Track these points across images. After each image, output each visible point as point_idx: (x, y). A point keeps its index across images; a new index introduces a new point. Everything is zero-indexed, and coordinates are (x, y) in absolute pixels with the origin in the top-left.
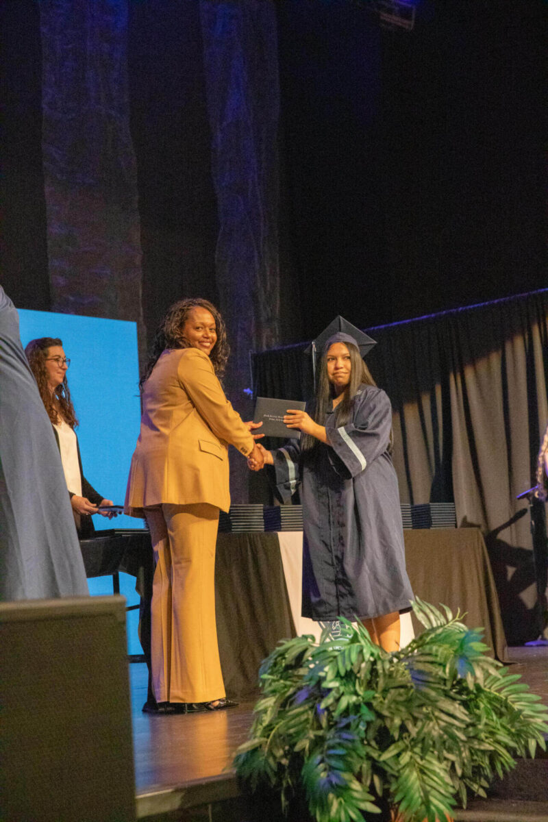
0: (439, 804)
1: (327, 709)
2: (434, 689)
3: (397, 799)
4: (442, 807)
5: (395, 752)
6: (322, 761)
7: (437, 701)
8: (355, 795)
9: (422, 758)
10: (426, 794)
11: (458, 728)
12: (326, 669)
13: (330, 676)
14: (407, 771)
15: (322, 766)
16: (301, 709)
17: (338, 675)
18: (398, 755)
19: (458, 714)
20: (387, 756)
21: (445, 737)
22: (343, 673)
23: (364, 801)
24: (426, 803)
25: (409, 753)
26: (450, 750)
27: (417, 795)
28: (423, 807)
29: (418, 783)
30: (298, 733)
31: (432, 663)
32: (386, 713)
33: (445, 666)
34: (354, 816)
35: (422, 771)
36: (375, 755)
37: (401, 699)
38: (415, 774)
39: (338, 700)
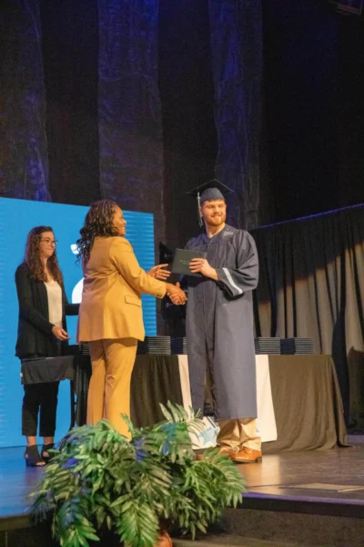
0: (147, 536)
1: (79, 472)
2: (145, 461)
3: (120, 532)
4: (149, 538)
5: (121, 501)
6: (69, 506)
7: (151, 470)
8: (85, 528)
9: (139, 506)
10: (139, 529)
11: (165, 488)
12: (81, 447)
13: (82, 451)
14: (128, 514)
15: (69, 509)
16: (65, 472)
17: (87, 451)
18: (123, 503)
19: (164, 478)
20: (115, 504)
21: (155, 493)
22: (90, 449)
23: (89, 532)
24: (139, 535)
25: (131, 503)
26: (158, 501)
27: (133, 530)
28: (137, 538)
29: (135, 523)
30: (60, 488)
31: (151, 444)
32: (116, 476)
33: (159, 447)
34: (82, 542)
35: (139, 514)
36: (108, 503)
37: (126, 467)
38: (134, 516)
39: (85, 467)
